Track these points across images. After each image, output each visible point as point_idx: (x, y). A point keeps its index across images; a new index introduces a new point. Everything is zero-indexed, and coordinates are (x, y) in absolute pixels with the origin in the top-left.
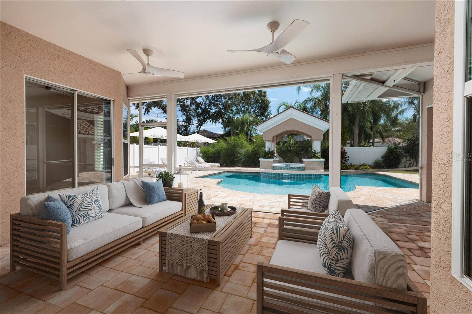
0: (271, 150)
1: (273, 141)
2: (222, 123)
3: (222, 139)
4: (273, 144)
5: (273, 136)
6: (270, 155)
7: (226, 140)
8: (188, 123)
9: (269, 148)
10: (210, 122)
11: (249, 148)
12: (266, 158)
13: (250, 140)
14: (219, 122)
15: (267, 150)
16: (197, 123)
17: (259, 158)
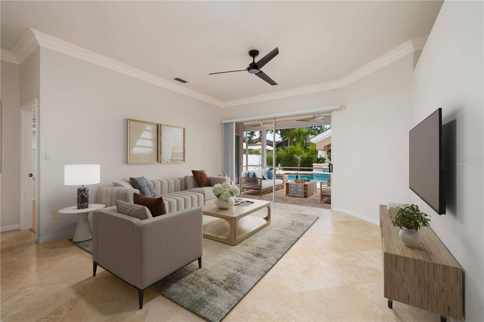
0: (322, 157)
1: (324, 150)
2: (280, 134)
3: (281, 148)
4: (324, 152)
5: (324, 146)
6: (321, 161)
7: (285, 148)
8: (252, 135)
9: (321, 156)
10: (270, 133)
11: (305, 155)
12: (318, 163)
13: (306, 149)
14: (278, 133)
15: (319, 157)
16: (259, 135)
17: (313, 163)
